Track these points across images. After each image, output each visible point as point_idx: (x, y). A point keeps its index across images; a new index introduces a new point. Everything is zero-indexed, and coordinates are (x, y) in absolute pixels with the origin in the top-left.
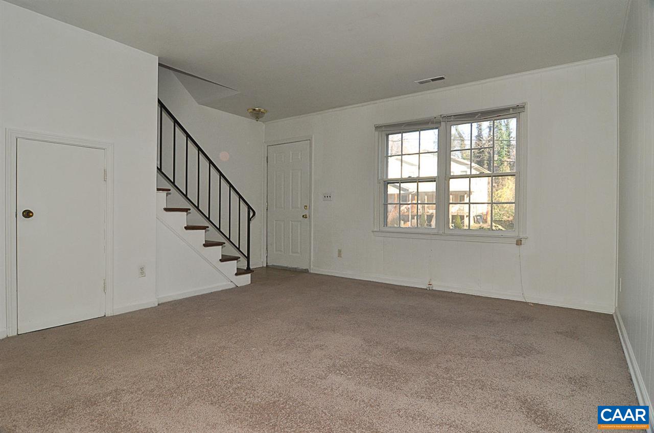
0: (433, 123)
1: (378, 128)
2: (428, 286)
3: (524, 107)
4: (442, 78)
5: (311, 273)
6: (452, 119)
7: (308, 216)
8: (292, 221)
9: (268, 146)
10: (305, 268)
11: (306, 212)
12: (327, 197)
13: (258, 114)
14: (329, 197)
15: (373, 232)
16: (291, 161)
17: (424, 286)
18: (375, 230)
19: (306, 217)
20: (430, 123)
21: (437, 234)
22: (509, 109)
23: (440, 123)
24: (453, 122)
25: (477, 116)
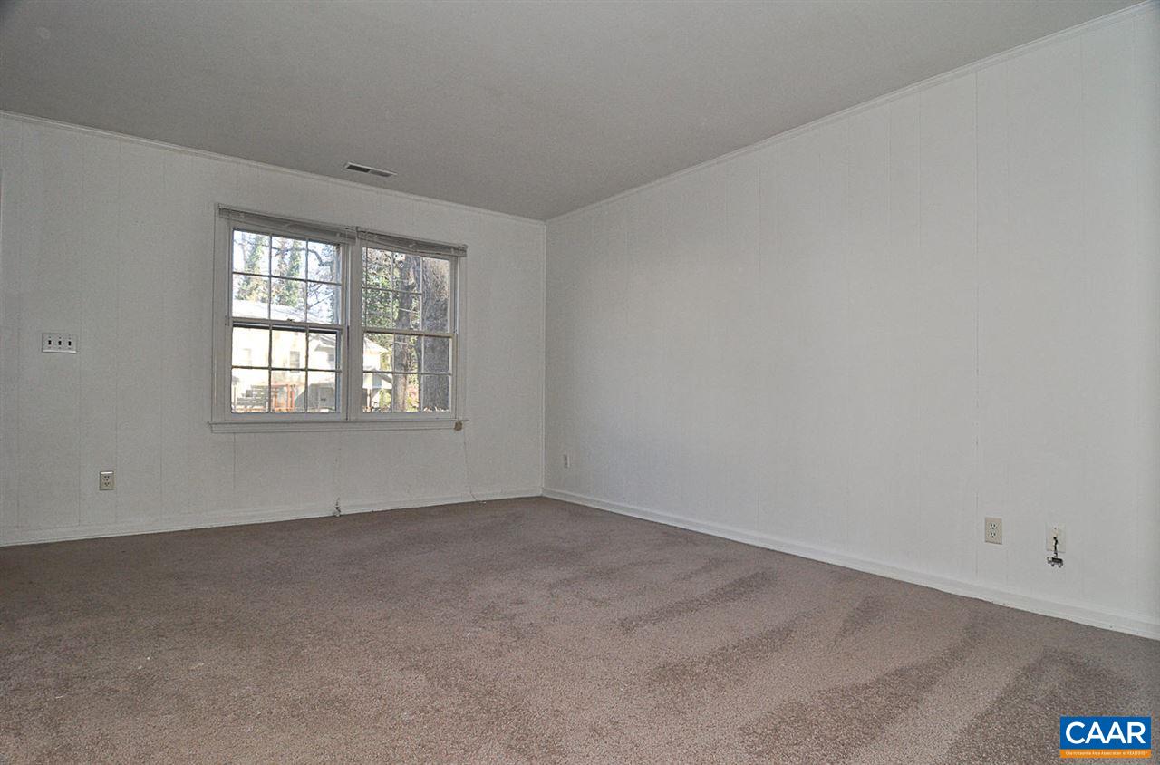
0: (342, 235)
1: (224, 211)
2: (336, 510)
3: (464, 251)
4: (387, 175)
6: (376, 240)
12: (58, 343)
14: (66, 343)
15: (211, 425)
18: (216, 420)
20: (338, 235)
21: (347, 421)
22: (450, 248)
23: (355, 239)
24: (374, 245)
25: (411, 246)
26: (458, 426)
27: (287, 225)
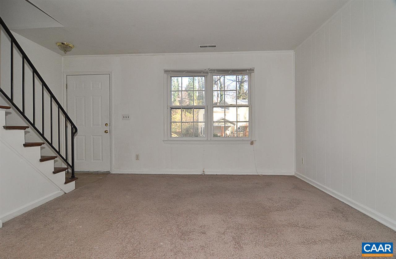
0: (204, 72)
1: (166, 71)
2: (203, 173)
3: (253, 70)
4: (215, 46)
5: (112, 174)
6: (216, 72)
7: (109, 131)
8: (93, 136)
9: (67, 75)
10: (106, 171)
11: (107, 128)
12: (126, 117)
13: (66, 47)
14: (127, 117)
15: (164, 141)
16: (91, 89)
17: (199, 173)
18: (166, 140)
19: (107, 133)
20: (202, 72)
21: (207, 140)
22: (246, 70)
23: (208, 73)
24: (215, 74)
25: (230, 72)
26: (252, 143)
27: (185, 72)
